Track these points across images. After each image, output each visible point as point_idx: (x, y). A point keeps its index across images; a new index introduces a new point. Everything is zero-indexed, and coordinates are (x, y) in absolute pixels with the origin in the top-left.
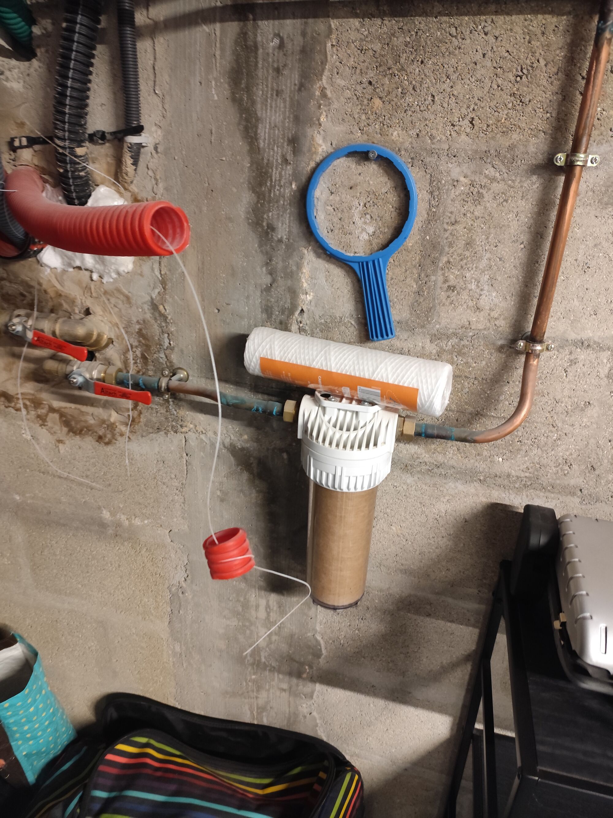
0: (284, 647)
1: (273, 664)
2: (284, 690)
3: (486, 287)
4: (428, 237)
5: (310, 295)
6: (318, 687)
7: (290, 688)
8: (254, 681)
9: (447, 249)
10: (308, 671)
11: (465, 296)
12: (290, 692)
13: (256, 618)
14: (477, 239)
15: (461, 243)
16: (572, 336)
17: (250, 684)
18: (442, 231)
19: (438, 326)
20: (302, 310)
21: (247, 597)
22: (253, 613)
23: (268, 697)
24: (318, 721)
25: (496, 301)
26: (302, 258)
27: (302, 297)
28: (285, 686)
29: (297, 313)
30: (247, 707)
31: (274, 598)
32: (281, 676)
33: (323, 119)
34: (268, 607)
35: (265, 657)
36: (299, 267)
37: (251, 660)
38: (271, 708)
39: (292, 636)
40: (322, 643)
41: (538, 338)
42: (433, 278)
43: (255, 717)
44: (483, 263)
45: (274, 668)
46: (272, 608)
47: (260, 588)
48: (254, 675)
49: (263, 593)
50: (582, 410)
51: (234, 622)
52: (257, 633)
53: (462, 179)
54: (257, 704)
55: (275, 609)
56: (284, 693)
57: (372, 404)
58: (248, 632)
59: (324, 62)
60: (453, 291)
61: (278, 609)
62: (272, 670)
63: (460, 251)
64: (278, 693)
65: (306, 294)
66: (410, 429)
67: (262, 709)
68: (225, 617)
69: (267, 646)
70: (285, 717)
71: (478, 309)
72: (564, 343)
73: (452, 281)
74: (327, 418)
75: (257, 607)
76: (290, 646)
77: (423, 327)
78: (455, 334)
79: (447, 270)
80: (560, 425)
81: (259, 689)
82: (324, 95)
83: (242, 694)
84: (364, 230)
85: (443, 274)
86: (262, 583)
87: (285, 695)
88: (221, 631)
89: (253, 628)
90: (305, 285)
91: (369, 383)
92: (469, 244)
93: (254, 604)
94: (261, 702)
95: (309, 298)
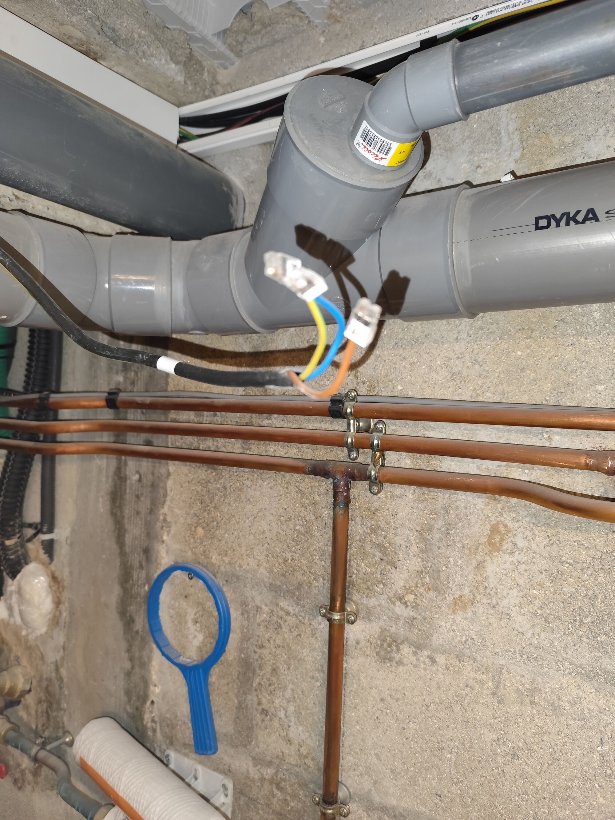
3: (293, 719)
4: (243, 655)
5: (158, 687)
9: (258, 671)
11: (276, 723)
14: (281, 667)
15: (268, 669)
16: (377, 799)
18: (253, 652)
19: (257, 749)
20: (153, 702)
25: (303, 737)
26: (151, 651)
27: (152, 688)
29: (149, 703)
33: (165, 538)
36: (150, 659)
42: (249, 697)
44: (288, 693)
53: (264, 607)
59: (165, 495)
60: (266, 716)
63: (268, 676)
65: (155, 686)
71: (289, 742)
73: (265, 705)
77: (245, 746)
79: (259, 692)
82: (165, 520)
84: (197, 636)
85: (257, 696)
90: (154, 677)
92: (274, 670)
95: (157, 690)
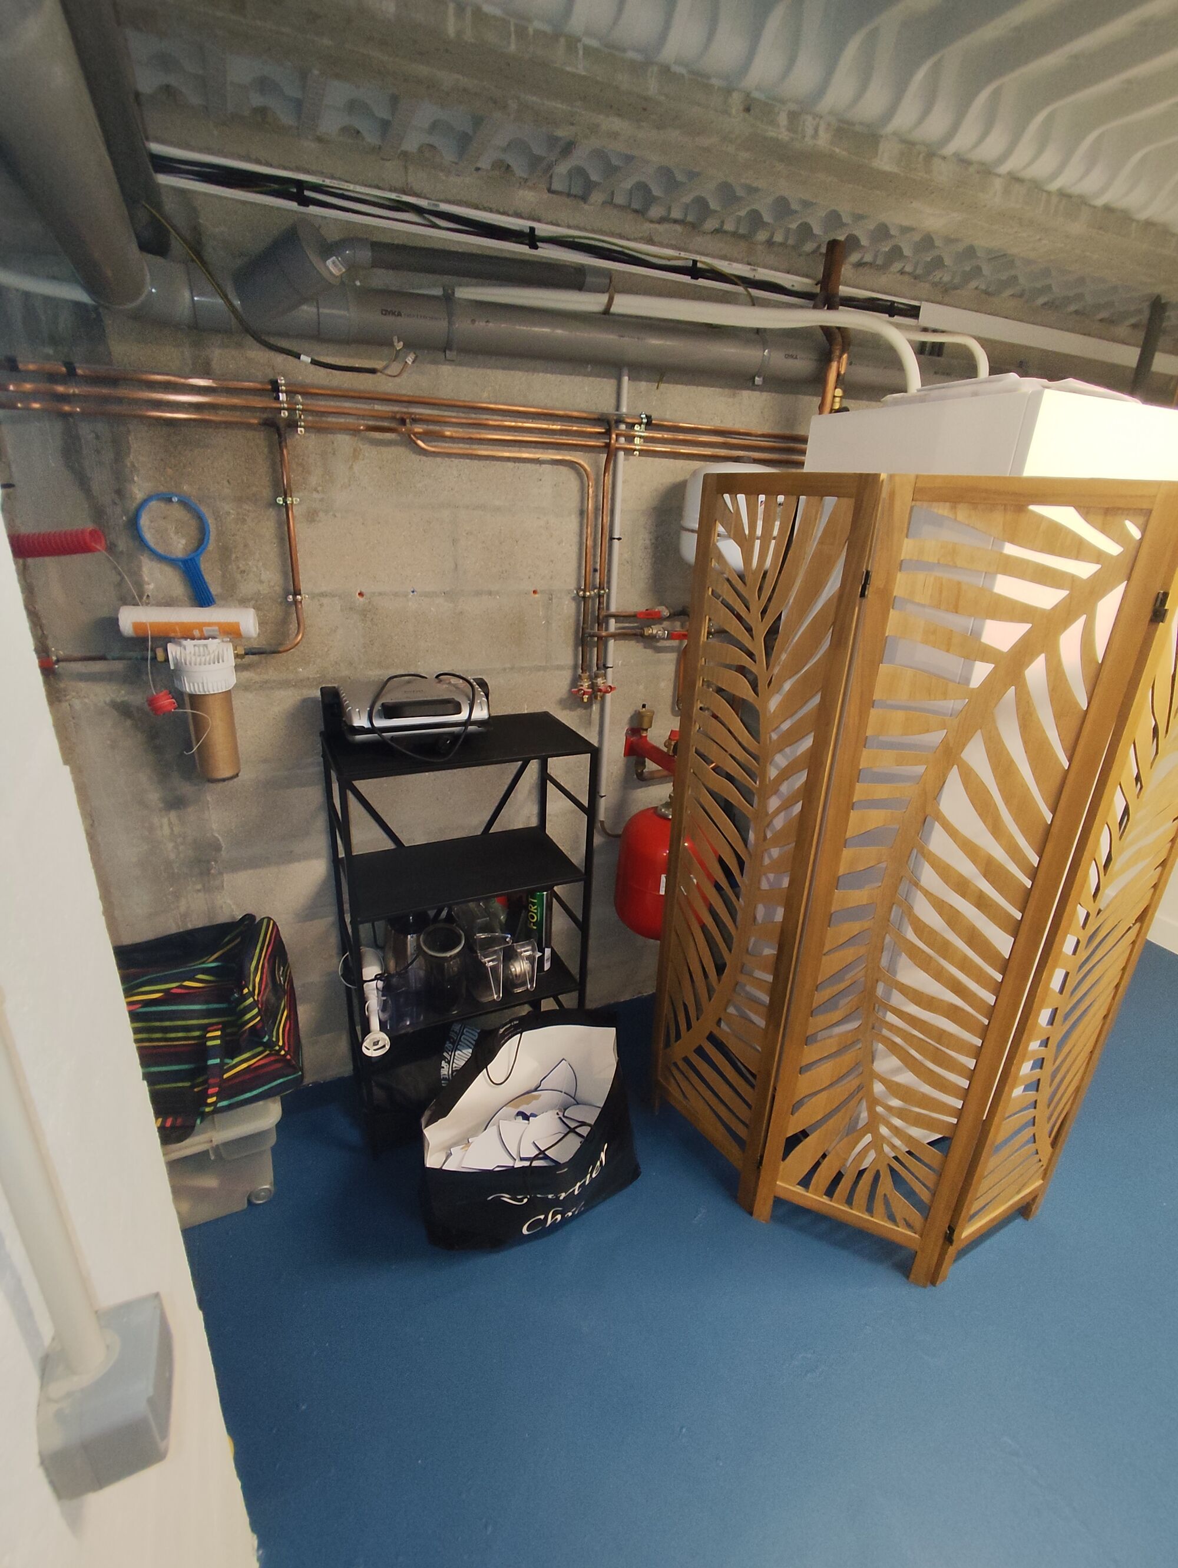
0: (191, 853)
1: (185, 872)
2: (199, 891)
3: (262, 569)
4: (221, 544)
6: (226, 877)
7: (204, 887)
8: (172, 893)
9: (233, 550)
10: (214, 866)
11: (251, 575)
13: (163, 836)
14: (250, 543)
15: (241, 546)
16: (317, 591)
17: (170, 897)
18: (228, 540)
19: (241, 595)
20: (148, 593)
21: (151, 821)
22: (159, 833)
23: (187, 903)
24: (232, 907)
25: (270, 576)
26: (140, 562)
27: (146, 587)
28: (199, 887)
29: (145, 598)
31: (173, 815)
32: (193, 879)
33: (136, 478)
34: (170, 823)
35: (177, 868)
36: (140, 568)
37: (166, 875)
38: (192, 912)
39: (195, 841)
40: (220, 838)
41: (298, 593)
42: (230, 567)
44: (257, 556)
45: (186, 874)
46: (173, 823)
48: (171, 887)
50: (335, 631)
51: (144, 848)
52: (166, 849)
53: (231, 511)
54: (180, 914)
55: (176, 823)
56: (199, 893)
57: (214, 638)
58: (158, 851)
59: (129, 448)
60: (244, 573)
61: (179, 822)
62: (186, 876)
63: (242, 550)
64: (195, 895)
65: (149, 584)
66: (241, 651)
67: (185, 916)
68: (135, 846)
69: (177, 857)
71: (261, 582)
72: (313, 596)
73: (242, 568)
74: (188, 651)
75: (161, 826)
76: (195, 849)
77: (232, 596)
78: (252, 599)
79: (237, 562)
80: (326, 642)
81: (178, 898)
82: (133, 466)
83: (165, 909)
84: (179, 542)
85: (236, 564)
86: (161, 805)
87: (201, 894)
88: (134, 859)
89: (161, 846)
90: (146, 579)
91: (209, 624)
92: (246, 546)
93: (158, 825)
94: (183, 909)
95: (152, 586)
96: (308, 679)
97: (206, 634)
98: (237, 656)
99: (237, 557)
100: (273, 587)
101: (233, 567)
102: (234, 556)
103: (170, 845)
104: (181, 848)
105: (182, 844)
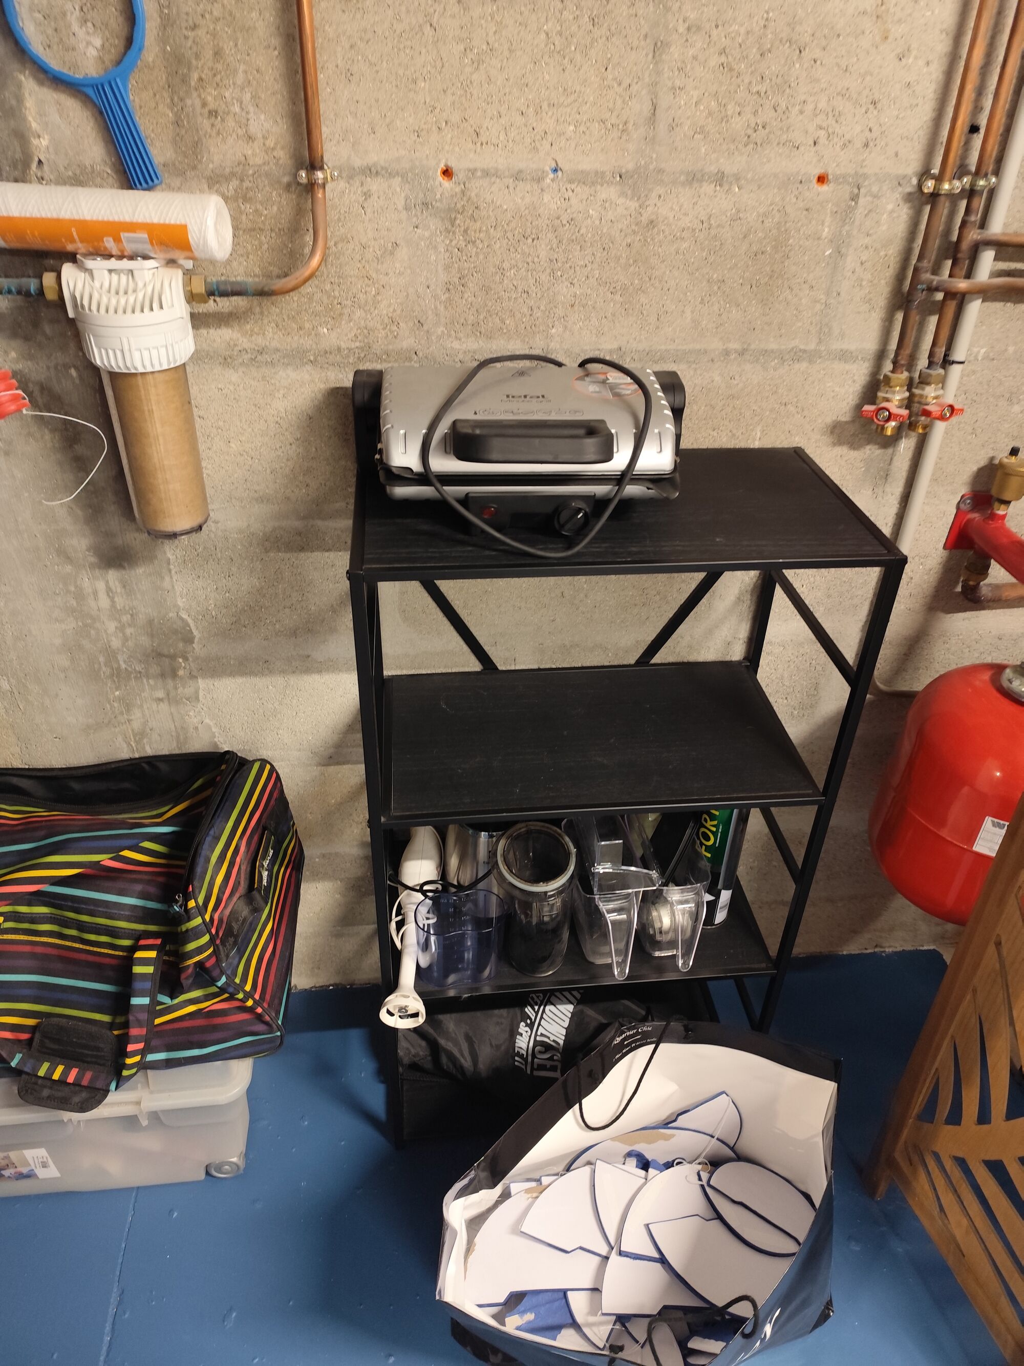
0: (145, 641)
1: (137, 669)
2: (160, 700)
3: (251, 109)
4: (168, 48)
5: (44, 138)
6: (202, 683)
7: (168, 695)
8: (119, 699)
9: (194, 62)
10: (183, 664)
11: (231, 123)
12: (169, 701)
13: (99, 610)
14: (225, 47)
15: (208, 54)
16: (358, 163)
17: (116, 705)
18: (183, 38)
19: (211, 166)
20: (40, 162)
21: (78, 583)
22: (92, 603)
23: (144, 716)
24: (214, 730)
25: (267, 125)
26: (20, 86)
27: (35, 142)
28: (160, 694)
29: (34, 165)
30: (120, 739)
31: (113, 576)
32: (152, 682)
34: (109, 590)
35: (125, 662)
36: (20, 100)
37: (108, 671)
38: (151, 730)
39: (150, 622)
40: (190, 621)
41: (317, 164)
42: (189, 102)
43: (135, 749)
44: (240, 78)
45: (140, 672)
46: (114, 591)
47: (92, 566)
48: (117, 690)
49: (97, 572)
50: (392, 253)
51: (71, 624)
52: (105, 631)
54: (133, 730)
55: (119, 590)
56: (161, 704)
57: (146, 257)
58: (93, 632)
60: (216, 117)
61: (123, 590)
62: (139, 676)
63: (210, 64)
64: (154, 706)
65: (39, 137)
66: (199, 287)
67: (141, 735)
68: (57, 620)
69: (123, 645)
70: (172, 736)
71: (250, 138)
72: (350, 173)
73: (212, 105)
74: (97, 284)
75: (95, 593)
76: (152, 636)
77: (194, 168)
78: (233, 174)
79: (202, 90)
80: (374, 275)
81: (129, 708)
83: (109, 722)
84: (88, 43)
85: (199, 96)
86: (93, 559)
87: (164, 706)
88: (58, 641)
89: (98, 625)
90: (34, 125)
91: (132, 227)
92: (218, 54)
93: (90, 590)
94: (136, 725)
95: (44, 142)
96: (339, 349)
97: (129, 248)
98: (191, 298)
99: (201, 79)
100: (273, 149)
101: (193, 101)
102: (195, 76)
103: (111, 626)
104: (129, 631)
105: (130, 625)
